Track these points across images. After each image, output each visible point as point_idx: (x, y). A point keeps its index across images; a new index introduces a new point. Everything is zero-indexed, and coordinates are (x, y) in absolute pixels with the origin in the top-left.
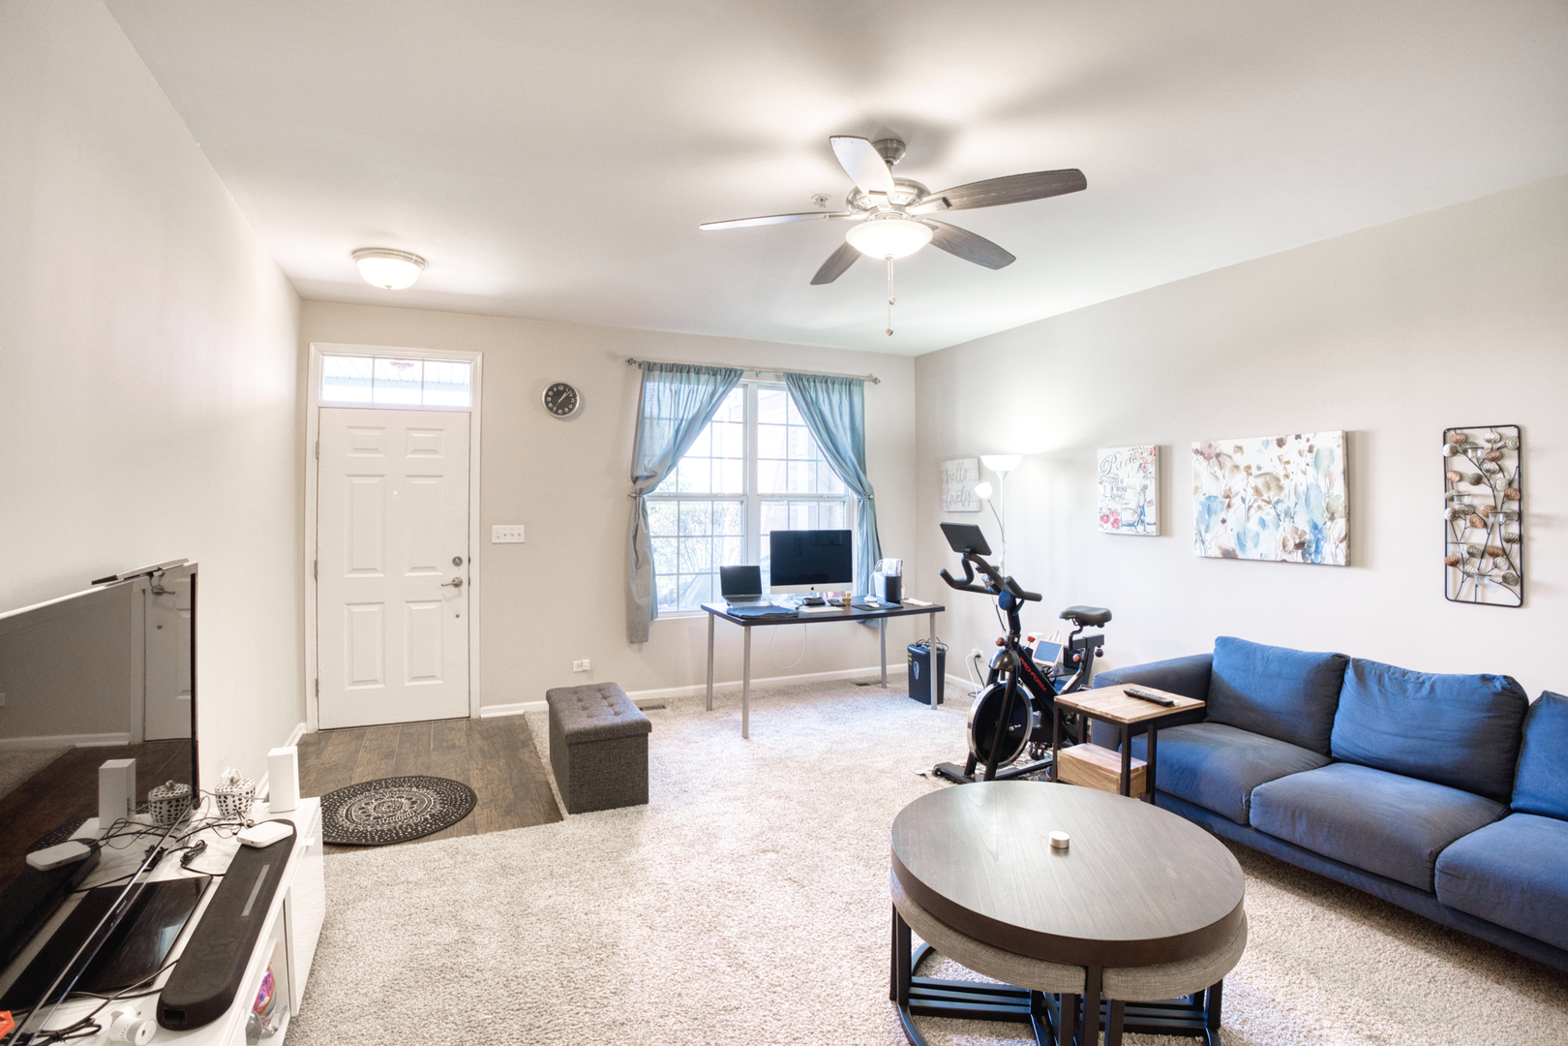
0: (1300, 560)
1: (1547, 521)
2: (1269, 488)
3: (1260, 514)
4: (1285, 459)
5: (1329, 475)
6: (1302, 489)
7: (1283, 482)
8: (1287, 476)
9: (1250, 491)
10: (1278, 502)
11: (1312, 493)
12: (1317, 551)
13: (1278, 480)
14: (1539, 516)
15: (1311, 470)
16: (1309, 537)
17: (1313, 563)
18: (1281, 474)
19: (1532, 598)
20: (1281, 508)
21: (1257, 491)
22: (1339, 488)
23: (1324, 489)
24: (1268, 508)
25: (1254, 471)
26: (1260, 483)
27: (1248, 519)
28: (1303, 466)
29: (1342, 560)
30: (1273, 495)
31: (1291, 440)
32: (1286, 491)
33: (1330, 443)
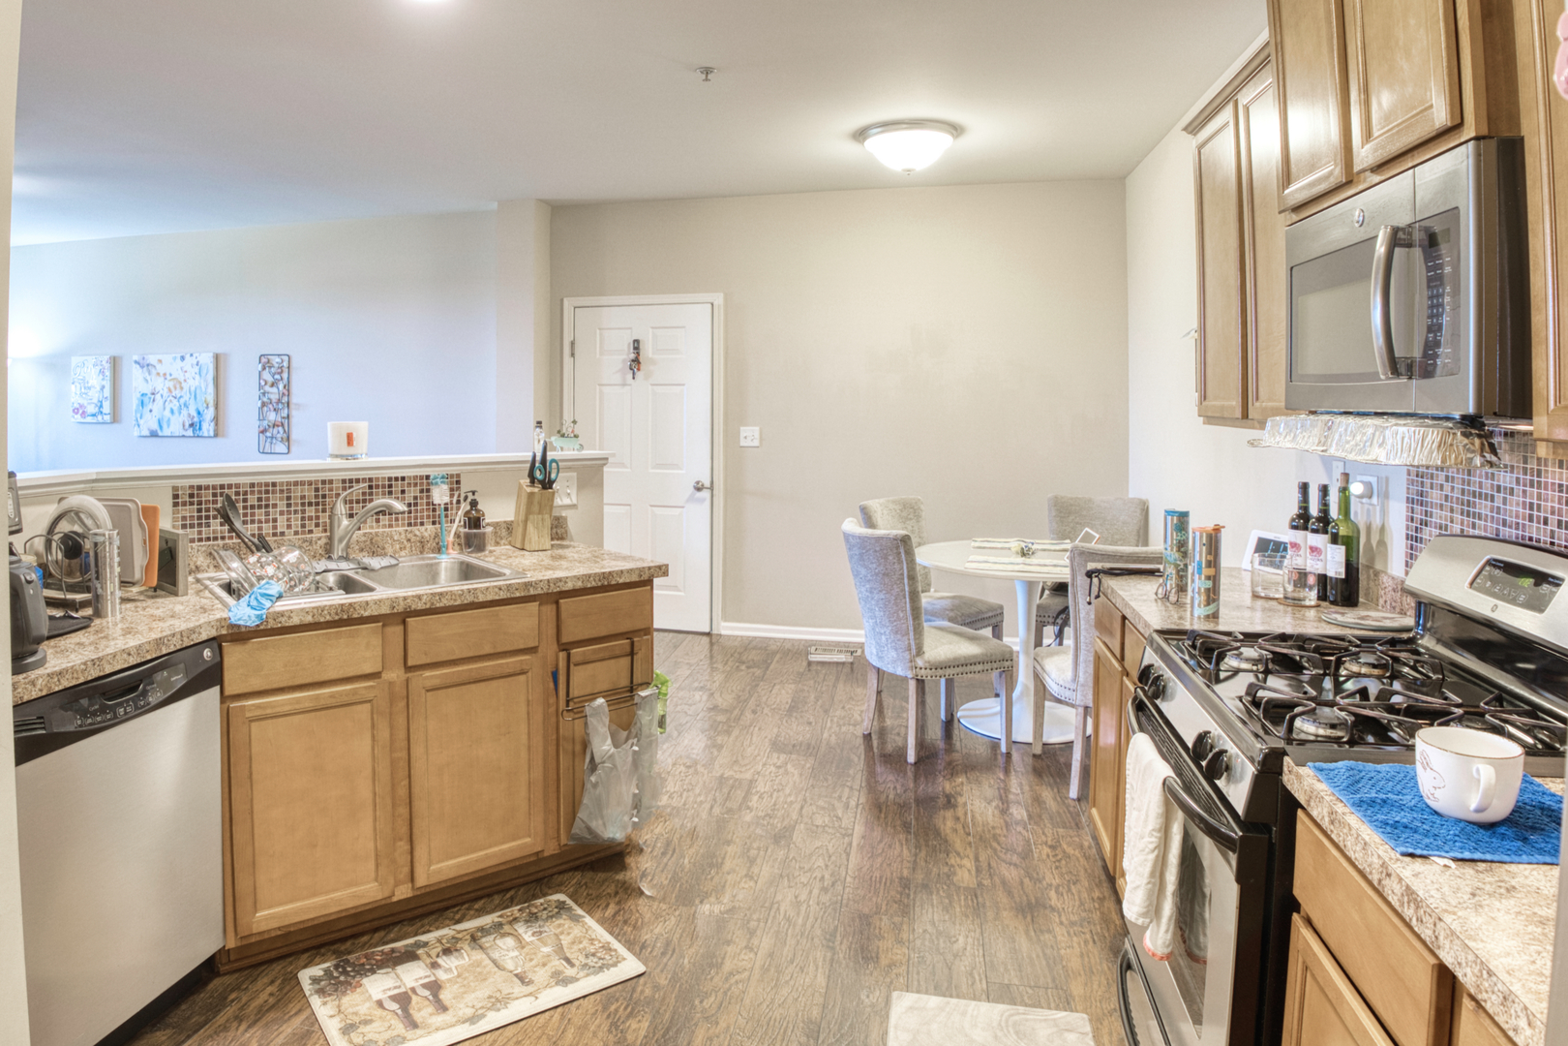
0: (192, 434)
1: (298, 405)
2: (176, 388)
3: (171, 405)
4: (185, 369)
5: (206, 381)
6: (193, 389)
7: (184, 384)
8: (185, 381)
9: (166, 390)
10: (181, 397)
11: (198, 392)
12: (200, 429)
13: (180, 383)
14: (296, 404)
15: (197, 377)
16: (196, 420)
17: (198, 436)
18: (182, 379)
19: (293, 448)
20: (182, 401)
21: (170, 390)
22: (211, 389)
23: (204, 389)
24: (175, 401)
25: (168, 377)
26: (171, 384)
27: (164, 409)
28: (193, 374)
29: (212, 434)
30: (178, 393)
31: (188, 356)
32: (184, 390)
33: (207, 360)
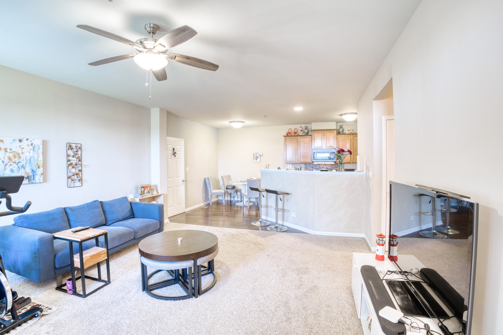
0: (28, 182)
1: (86, 166)
2: (15, 157)
3: (11, 167)
4: (22, 147)
5: (38, 153)
6: (28, 158)
7: (21, 155)
8: (23, 153)
9: (6, 159)
10: (19, 162)
11: (32, 160)
12: (33, 179)
13: (19, 154)
15: (32, 152)
16: (31, 174)
17: (32, 183)
18: (20, 152)
20: (20, 165)
21: (10, 158)
22: (41, 158)
23: (36, 158)
24: (15, 165)
25: (9, 150)
26: (11, 155)
27: (5, 169)
28: (29, 150)
29: (42, 181)
30: (17, 160)
31: (24, 140)
32: (22, 159)
33: (38, 142)
